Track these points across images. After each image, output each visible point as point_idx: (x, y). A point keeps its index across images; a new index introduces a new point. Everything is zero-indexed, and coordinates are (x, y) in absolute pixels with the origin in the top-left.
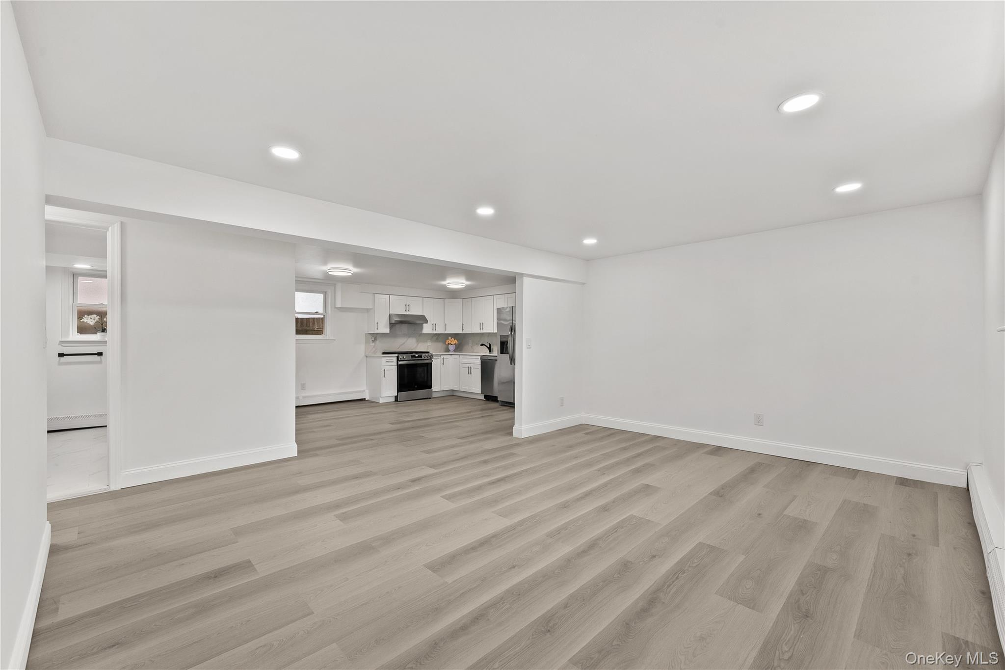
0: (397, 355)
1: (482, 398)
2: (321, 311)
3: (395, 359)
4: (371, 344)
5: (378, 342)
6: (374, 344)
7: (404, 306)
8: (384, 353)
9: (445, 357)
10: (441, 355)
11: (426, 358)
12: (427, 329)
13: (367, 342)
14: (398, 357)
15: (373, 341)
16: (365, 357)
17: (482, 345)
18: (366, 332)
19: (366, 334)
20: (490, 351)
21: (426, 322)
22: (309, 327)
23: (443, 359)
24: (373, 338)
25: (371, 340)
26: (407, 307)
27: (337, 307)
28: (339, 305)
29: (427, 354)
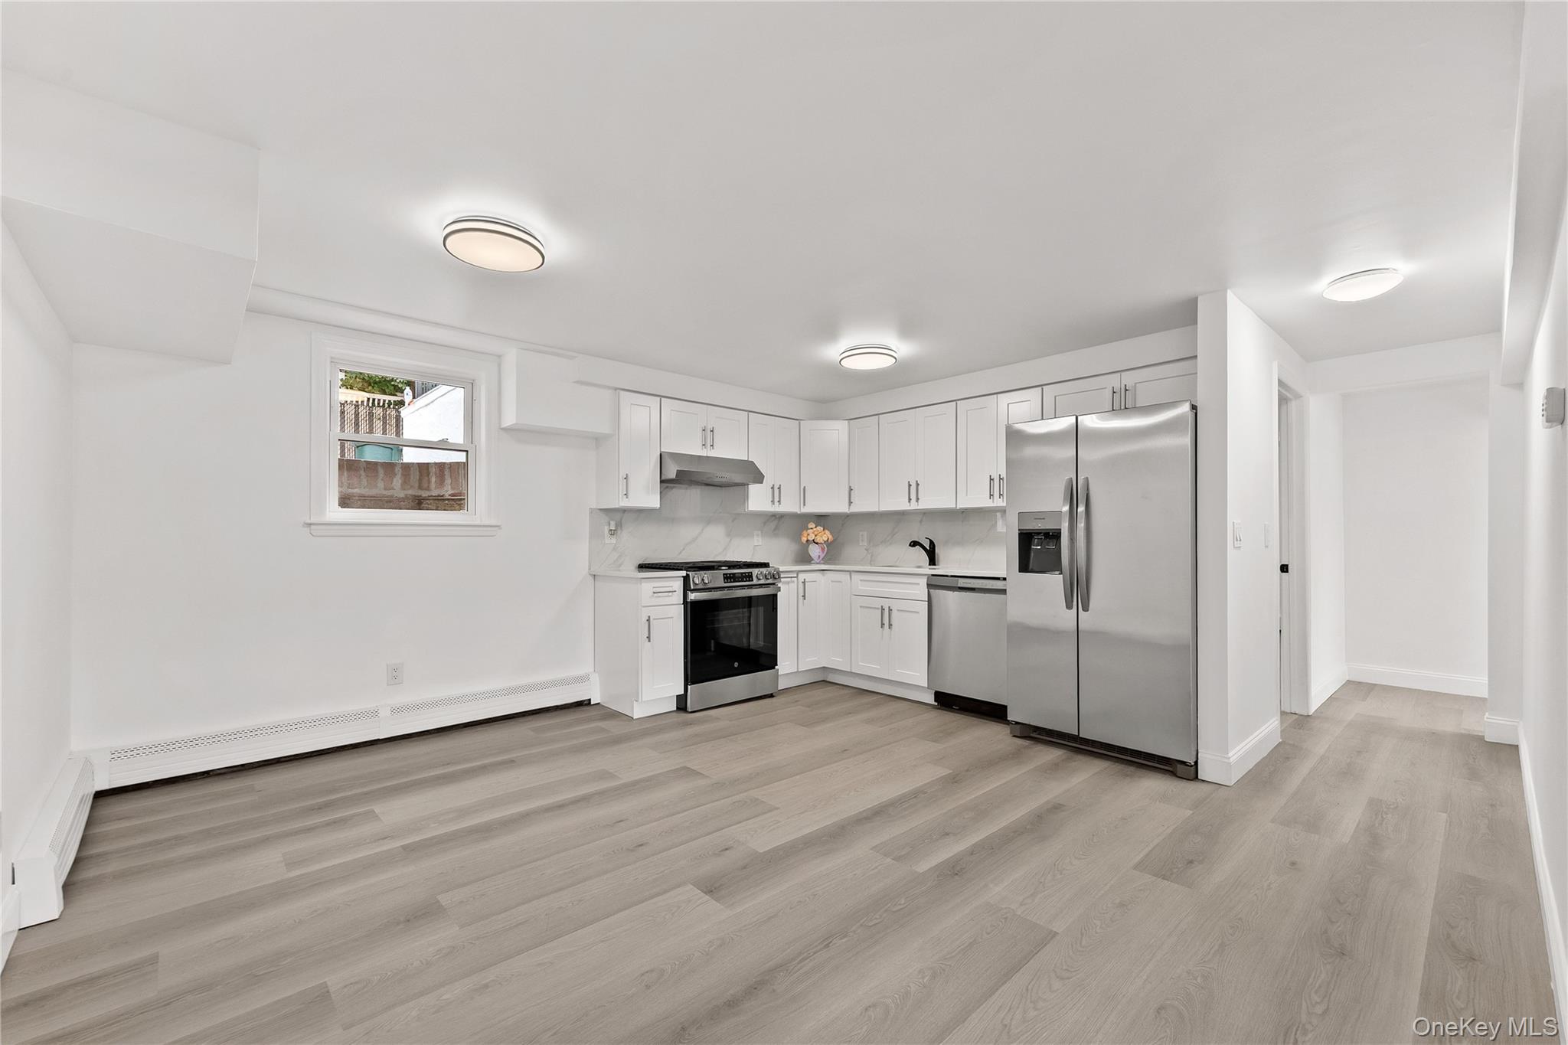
0: (684, 573)
1: (930, 699)
2: (457, 437)
3: (678, 585)
4: (607, 541)
5: (625, 535)
6: (613, 540)
7: (700, 433)
8: (643, 567)
9: (808, 577)
10: (798, 572)
11: (762, 582)
12: (758, 499)
13: (595, 535)
14: (686, 579)
15: (613, 533)
16: (591, 578)
17: (914, 544)
18: (594, 506)
19: (592, 511)
20: (933, 561)
21: (759, 478)
22: (428, 489)
23: (804, 582)
24: (613, 523)
25: (606, 529)
26: (709, 435)
27: (502, 427)
28: (510, 419)
29: (764, 570)
